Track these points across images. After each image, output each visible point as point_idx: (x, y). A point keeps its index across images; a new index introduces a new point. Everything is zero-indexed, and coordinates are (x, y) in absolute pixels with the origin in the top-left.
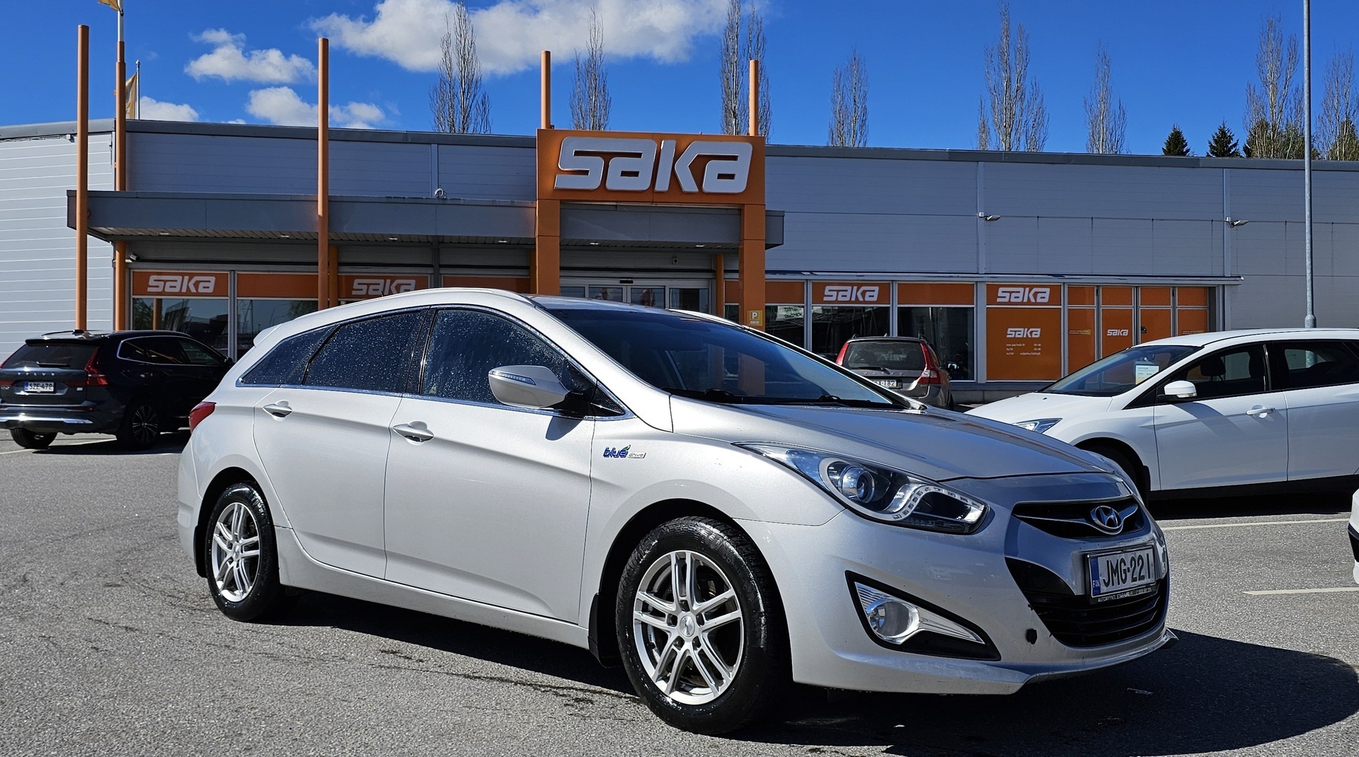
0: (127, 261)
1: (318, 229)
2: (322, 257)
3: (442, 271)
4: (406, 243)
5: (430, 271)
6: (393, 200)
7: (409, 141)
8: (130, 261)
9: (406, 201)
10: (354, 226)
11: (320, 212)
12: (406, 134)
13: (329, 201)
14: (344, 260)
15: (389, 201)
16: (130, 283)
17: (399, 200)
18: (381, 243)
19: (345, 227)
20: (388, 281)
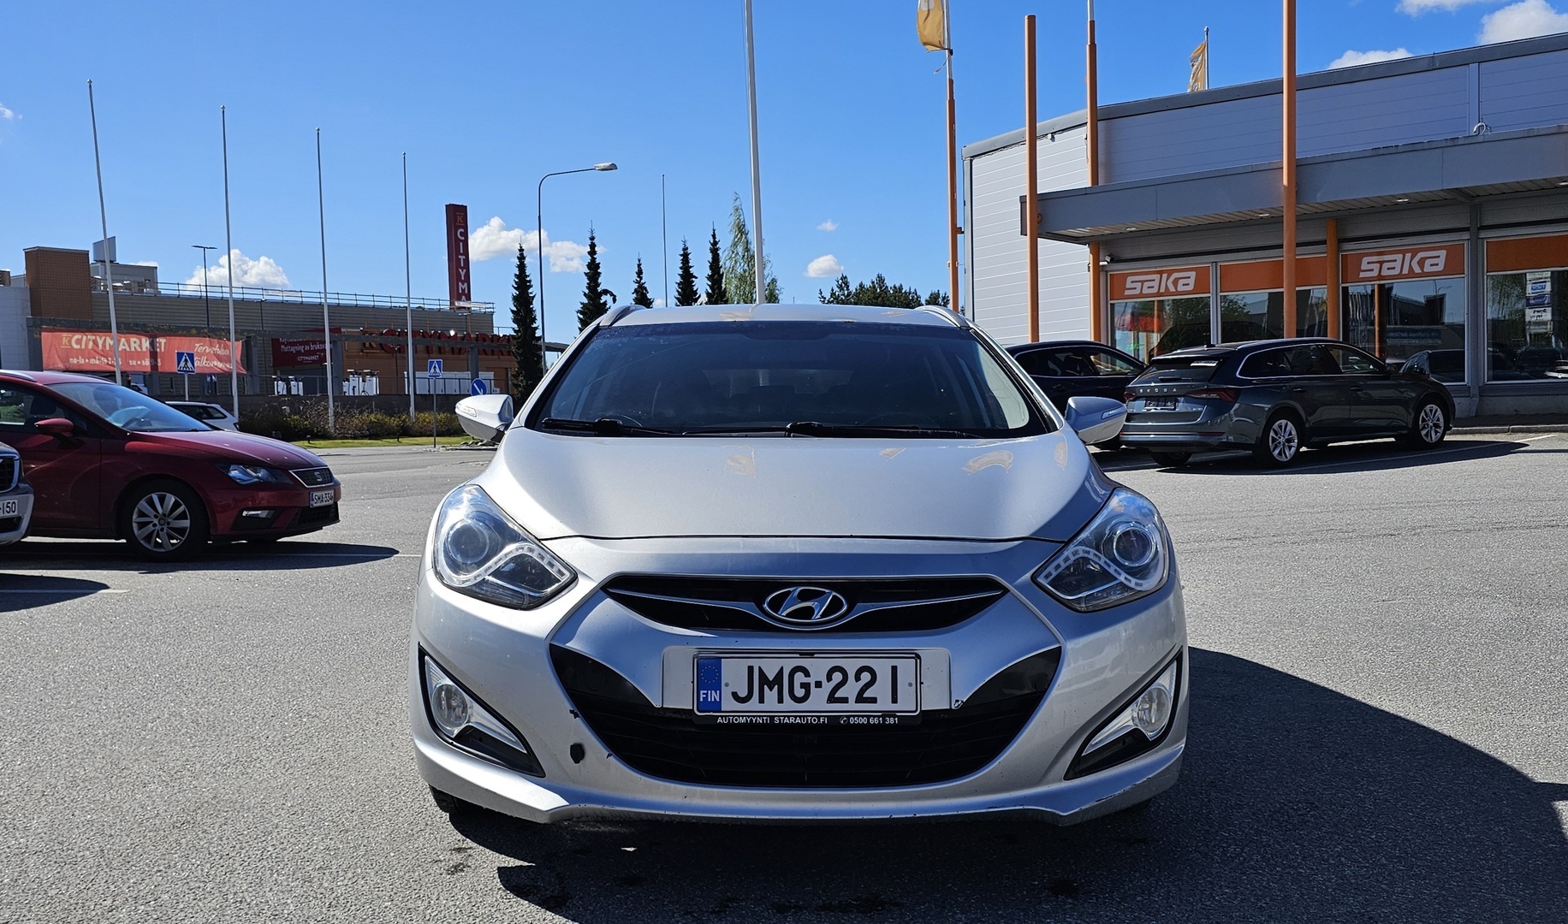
0: (1101, 263)
1: (1283, 203)
2: (1287, 237)
3: (1483, 235)
4: (1422, 204)
5: (1466, 236)
6: (1381, 152)
7: (1437, 66)
8: (1106, 263)
9: (1400, 150)
10: (1330, 192)
11: (1285, 182)
12: (1433, 58)
13: (1297, 166)
14: (1351, 235)
15: (1377, 153)
16: (1106, 288)
17: (1391, 151)
18: (1388, 209)
19: (1319, 195)
20: (1408, 256)
